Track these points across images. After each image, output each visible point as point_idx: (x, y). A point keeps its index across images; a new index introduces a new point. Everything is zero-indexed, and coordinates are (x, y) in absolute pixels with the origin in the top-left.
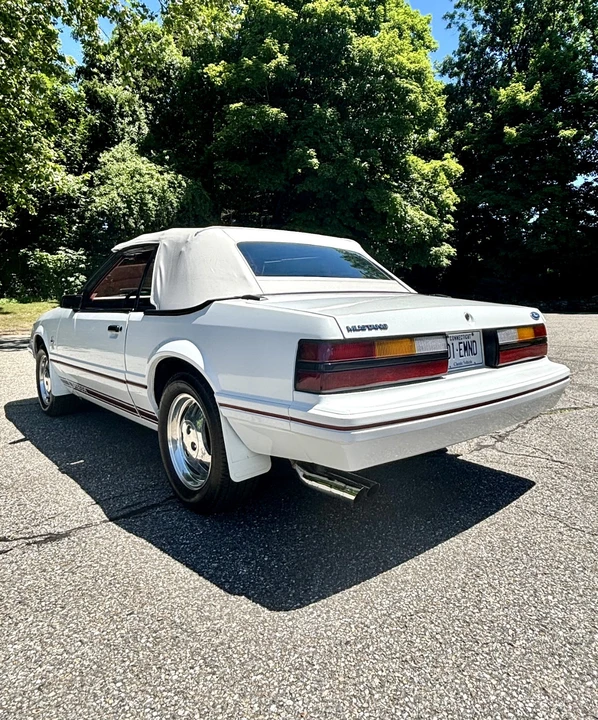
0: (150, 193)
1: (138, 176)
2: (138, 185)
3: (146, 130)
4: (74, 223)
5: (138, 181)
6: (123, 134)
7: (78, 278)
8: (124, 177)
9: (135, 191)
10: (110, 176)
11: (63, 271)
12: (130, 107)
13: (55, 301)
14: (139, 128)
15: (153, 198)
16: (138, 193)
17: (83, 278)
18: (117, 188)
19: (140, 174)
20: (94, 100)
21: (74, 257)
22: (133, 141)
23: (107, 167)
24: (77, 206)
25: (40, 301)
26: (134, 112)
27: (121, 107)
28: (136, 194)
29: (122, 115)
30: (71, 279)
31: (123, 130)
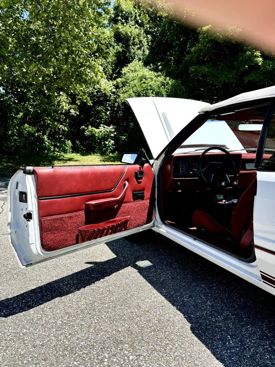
0: (151, 89)
1: (144, 80)
2: (144, 85)
3: (147, 52)
4: (108, 110)
5: (144, 83)
6: (134, 56)
7: (110, 142)
8: (136, 81)
9: (142, 89)
10: (128, 81)
11: (102, 138)
12: (138, 38)
13: (98, 155)
14: (144, 51)
15: (152, 93)
16: (144, 90)
17: (112, 142)
18: (132, 88)
19: (145, 78)
20: (119, 37)
21: (108, 130)
22: (140, 60)
23: (127, 75)
24: (109, 101)
25: (91, 155)
26: (141, 41)
27: (134, 39)
28: (143, 91)
29: (134, 44)
30: (107, 143)
31: (134, 53)
